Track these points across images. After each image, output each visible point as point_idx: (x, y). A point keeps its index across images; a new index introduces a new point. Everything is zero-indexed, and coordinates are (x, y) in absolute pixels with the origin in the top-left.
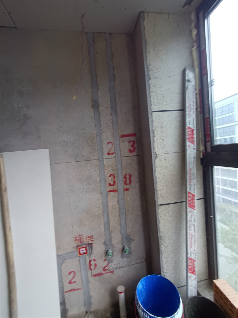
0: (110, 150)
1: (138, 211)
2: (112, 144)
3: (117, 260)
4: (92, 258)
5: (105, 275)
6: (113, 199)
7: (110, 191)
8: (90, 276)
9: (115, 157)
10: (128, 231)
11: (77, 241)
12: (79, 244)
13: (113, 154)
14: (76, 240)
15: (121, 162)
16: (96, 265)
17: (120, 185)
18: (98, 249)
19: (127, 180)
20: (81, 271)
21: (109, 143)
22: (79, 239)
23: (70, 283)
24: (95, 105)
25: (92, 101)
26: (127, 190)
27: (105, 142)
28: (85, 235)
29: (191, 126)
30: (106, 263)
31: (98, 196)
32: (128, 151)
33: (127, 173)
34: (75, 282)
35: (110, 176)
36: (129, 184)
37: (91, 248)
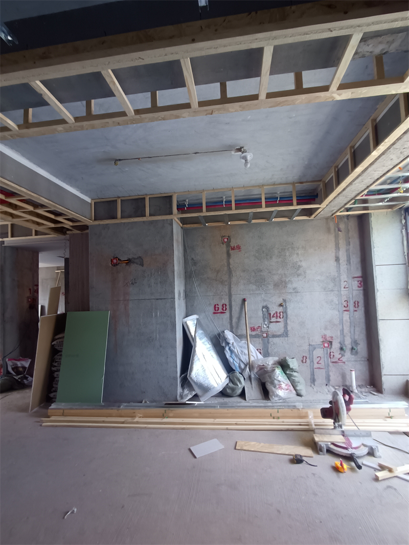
0: (345, 286)
1: (363, 325)
2: (347, 282)
4: (332, 351)
5: (339, 364)
6: (346, 316)
7: (345, 311)
8: (330, 362)
9: (348, 290)
10: (356, 337)
12: (324, 340)
13: (347, 288)
14: (322, 337)
15: (352, 294)
16: (334, 355)
17: (351, 308)
18: (336, 345)
19: (356, 304)
20: (324, 358)
21: (345, 281)
22: (324, 337)
23: (318, 363)
24: (337, 259)
25: (336, 257)
26: (356, 311)
27: (343, 281)
28: (328, 336)
30: (340, 356)
31: (337, 313)
32: (357, 287)
33: (356, 300)
34: (320, 363)
35: (345, 301)
36: (357, 307)
37: (331, 344)
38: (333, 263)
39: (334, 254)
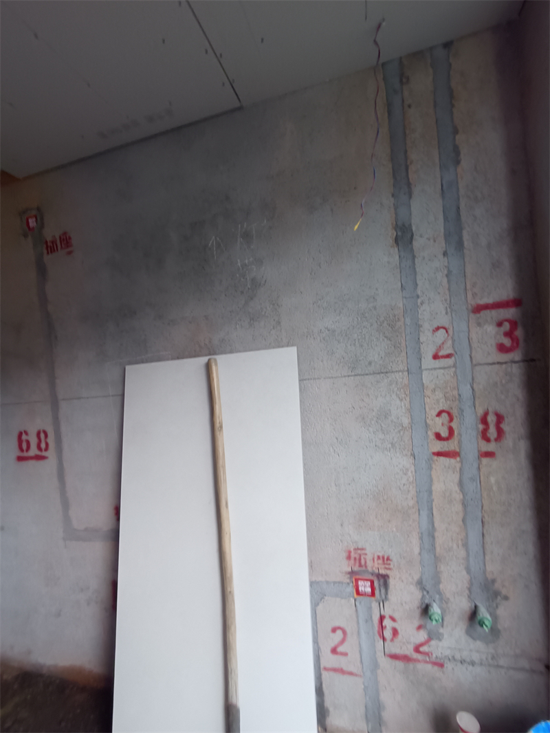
0: (440, 348)
2: (447, 332)
3: (455, 639)
4: (387, 612)
5: (420, 666)
6: (445, 477)
7: (439, 454)
8: (380, 654)
9: (455, 366)
10: (489, 568)
11: (352, 561)
12: (356, 568)
13: (448, 356)
14: (349, 558)
15: (473, 379)
16: (395, 632)
17: (469, 439)
18: (405, 595)
19: (492, 427)
20: (359, 633)
21: (438, 328)
22: (355, 556)
23: (334, 651)
24: (403, 236)
25: (396, 227)
26: (489, 454)
27: (427, 327)
28: (370, 552)
30: (422, 636)
31: (406, 462)
32: (494, 350)
33: (491, 410)
34: (345, 654)
35: (439, 414)
36: (496, 440)
37: (386, 586)
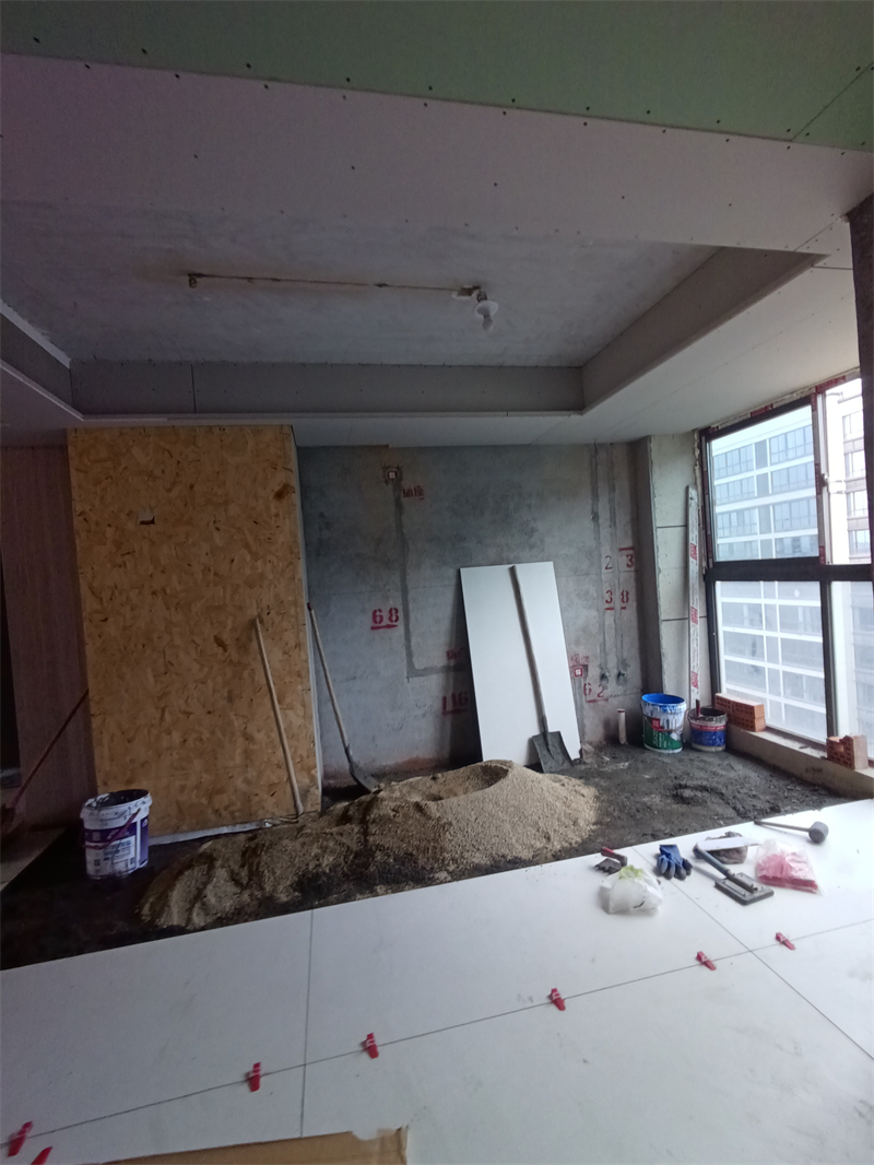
1: (634, 633)
2: (610, 558)
3: (612, 687)
4: (587, 681)
6: (609, 618)
7: (608, 609)
8: (584, 702)
9: (613, 572)
10: (624, 654)
11: (572, 661)
12: (574, 663)
13: (611, 568)
14: (571, 659)
15: (618, 578)
16: (590, 690)
17: (618, 604)
18: (594, 672)
19: (625, 597)
20: (576, 694)
21: (607, 557)
22: (574, 659)
26: (624, 608)
27: (604, 556)
28: (581, 655)
29: (694, 542)
30: (601, 689)
31: (595, 613)
32: (625, 566)
33: (624, 590)
35: (607, 592)
36: (626, 602)
37: (587, 670)
38: (588, 524)
39: (589, 508)
